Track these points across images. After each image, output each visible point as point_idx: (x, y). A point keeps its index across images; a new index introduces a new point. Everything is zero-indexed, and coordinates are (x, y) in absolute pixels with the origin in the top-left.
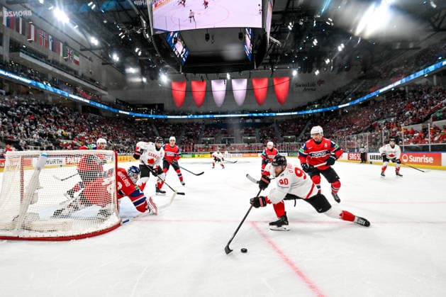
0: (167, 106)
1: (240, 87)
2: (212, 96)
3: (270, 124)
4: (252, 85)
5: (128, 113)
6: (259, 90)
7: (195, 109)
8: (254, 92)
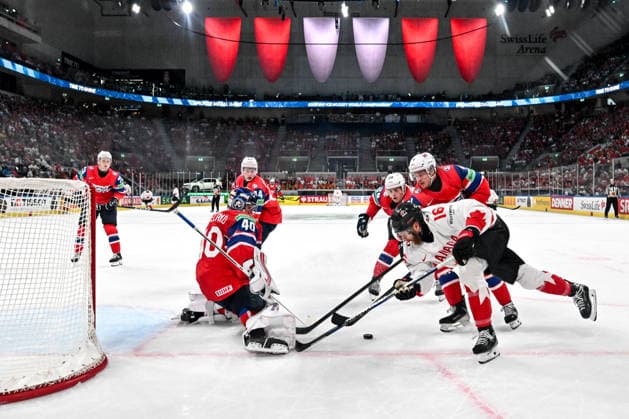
1: (372, 38)
2: (306, 55)
5: (93, 91)
6: (418, 47)
7: (262, 86)
8: (405, 50)
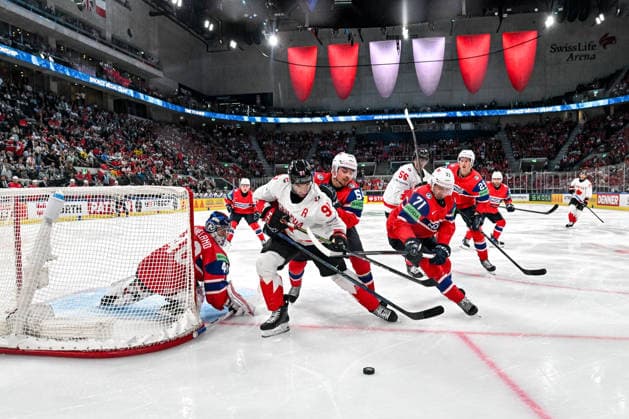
0: (280, 98)
1: (430, 56)
2: (372, 74)
3: (491, 133)
4: (457, 51)
5: (202, 114)
6: (471, 61)
7: (334, 103)
8: (460, 65)
